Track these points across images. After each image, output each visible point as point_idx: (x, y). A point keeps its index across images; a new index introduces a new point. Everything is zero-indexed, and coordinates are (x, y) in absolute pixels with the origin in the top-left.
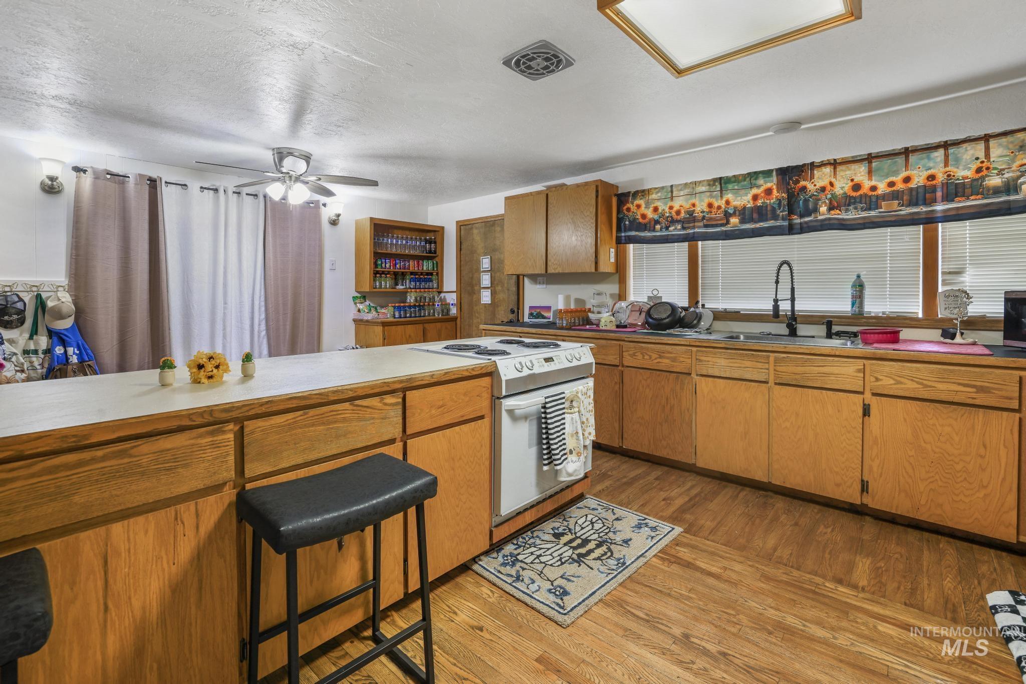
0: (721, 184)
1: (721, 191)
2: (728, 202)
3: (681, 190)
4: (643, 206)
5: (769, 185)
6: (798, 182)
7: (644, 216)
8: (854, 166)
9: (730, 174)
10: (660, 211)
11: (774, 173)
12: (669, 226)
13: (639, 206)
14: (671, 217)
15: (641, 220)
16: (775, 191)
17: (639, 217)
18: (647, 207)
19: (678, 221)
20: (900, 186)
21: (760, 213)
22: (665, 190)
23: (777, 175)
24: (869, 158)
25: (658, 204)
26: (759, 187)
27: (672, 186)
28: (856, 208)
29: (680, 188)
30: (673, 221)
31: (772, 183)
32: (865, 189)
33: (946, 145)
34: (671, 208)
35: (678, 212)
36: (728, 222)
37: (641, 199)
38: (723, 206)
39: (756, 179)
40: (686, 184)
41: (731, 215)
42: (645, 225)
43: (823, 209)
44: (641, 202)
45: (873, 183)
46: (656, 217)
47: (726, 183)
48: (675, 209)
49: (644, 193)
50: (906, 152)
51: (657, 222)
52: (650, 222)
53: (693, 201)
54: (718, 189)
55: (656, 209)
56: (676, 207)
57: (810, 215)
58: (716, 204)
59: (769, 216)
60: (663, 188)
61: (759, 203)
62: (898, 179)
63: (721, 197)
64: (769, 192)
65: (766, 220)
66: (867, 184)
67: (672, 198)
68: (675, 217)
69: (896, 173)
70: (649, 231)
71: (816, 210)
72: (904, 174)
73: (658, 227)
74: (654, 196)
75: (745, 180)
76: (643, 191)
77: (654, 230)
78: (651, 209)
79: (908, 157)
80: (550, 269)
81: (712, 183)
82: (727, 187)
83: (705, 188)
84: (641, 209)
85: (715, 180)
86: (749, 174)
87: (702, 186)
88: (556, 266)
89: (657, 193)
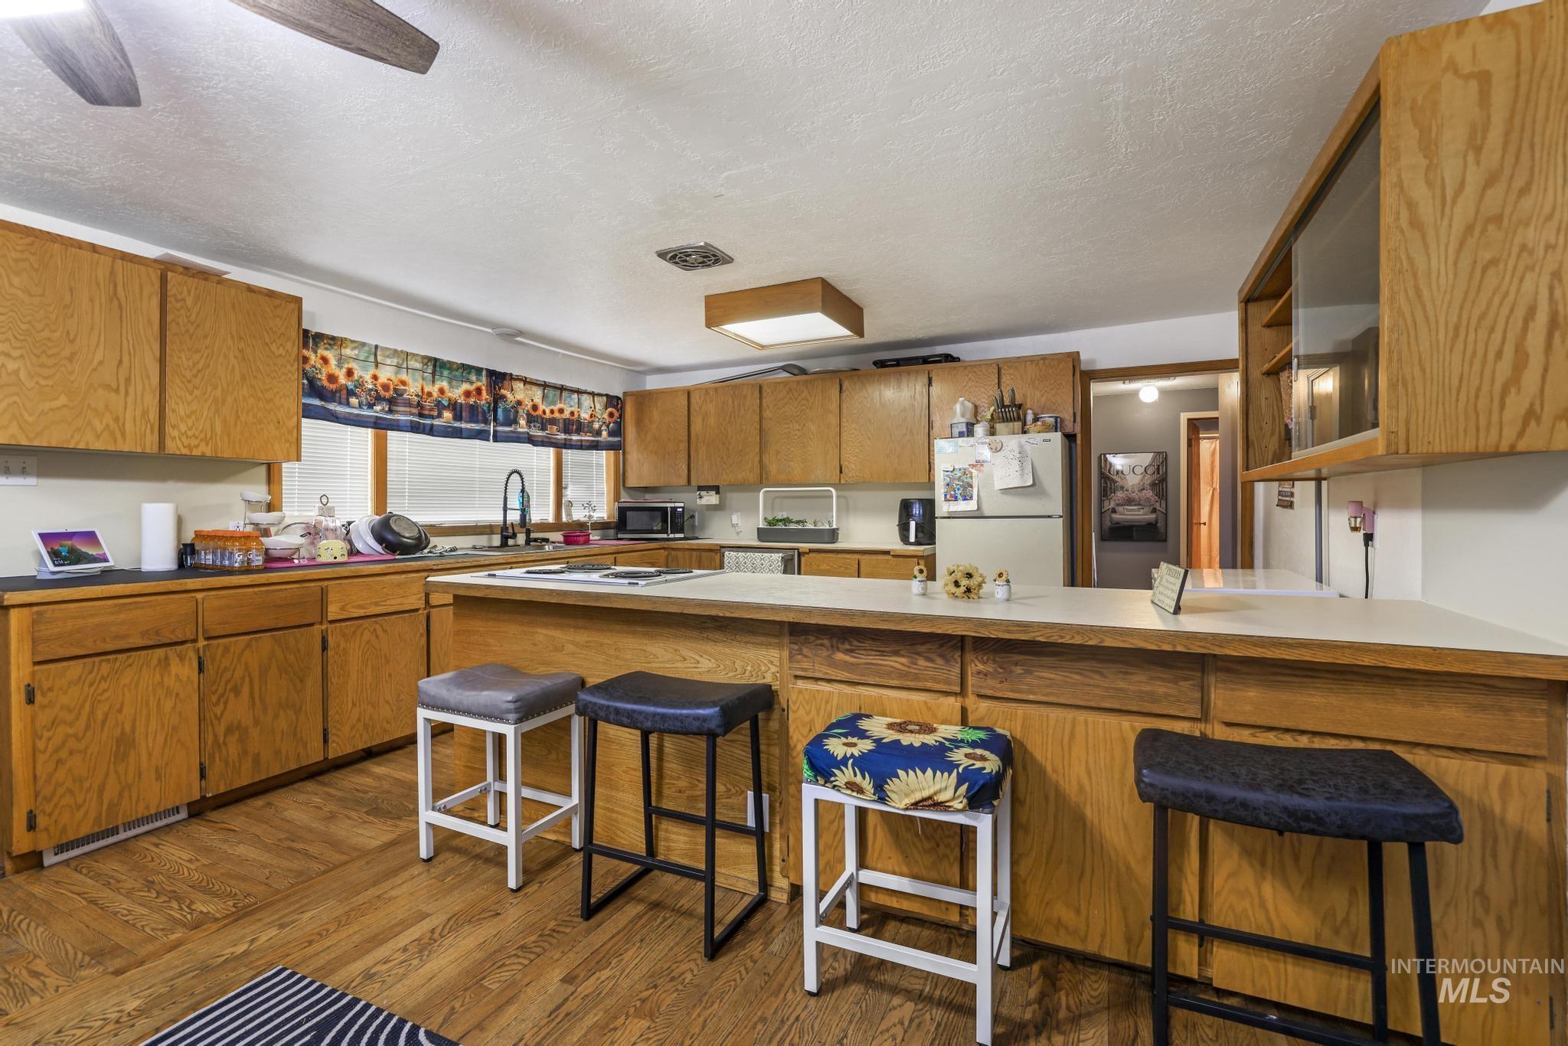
0: (435, 366)
1: (434, 374)
2: (442, 391)
3: (388, 357)
4: (333, 362)
5: (479, 384)
6: (500, 389)
7: (332, 378)
8: (534, 388)
9: (445, 357)
10: (356, 377)
11: (484, 373)
12: (374, 405)
13: (325, 360)
14: (376, 391)
15: (325, 383)
16: (484, 393)
17: (324, 377)
18: (339, 366)
19: (384, 399)
20: (557, 415)
21: (474, 414)
22: (366, 348)
23: (487, 376)
24: (545, 386)
25: (353, 365)
26: (472, 383)
27: (376, 347)
28: (535, 426)
29: (387, 353)
30: (379, 399)
31: (483, 382)
32: (540, 412)
33: (579, 392)
34: (375, 378)
35: (386, 387)
36: (440, 416)
37: (326, 349)
38: (435, 394)
39: (469, 373)
40: (396, 351)
41: (445, 408)
42: (334, 393)
43: (523, 422)
44: (330, 355)
45: (544, 407)
46: (351, 385)
47: (441, 367)
48: (380, 381)
49: (334, 341)
50: (562, 389)
51: (351, 393)
52: (339, 390)
53: (404, 376)
54: (430, 371)
55: (350, 373)
56: (383, 378)
57: (510, 425)
58: (426, 390)
59: (480, 418)
60: (363, 344)
61: (472, 401)
62: (556, 408)
63: (433, 382)
64: (479, 391)
65: (477, 422)
66: (542, 407)
67: (377, 364)
68: (382, 393)
69: (554, 404)
70: (340, 403)
71: (515, 422)
72: (559, 406)
73: (354, 401)
74: (347, 352)
75: (457, 370)
76: (333, 338)
77: (348, 404)
78: (344, 370)
79: (561, 392)
80: (172, 447)
81: (426, 361)
82: (442, 373)
83: (418, 365)
84: (330, 365)
85: (430, 359)
86: (463, 365)
87: (416, 361)
88: (194, 442)
89: (354, 349)
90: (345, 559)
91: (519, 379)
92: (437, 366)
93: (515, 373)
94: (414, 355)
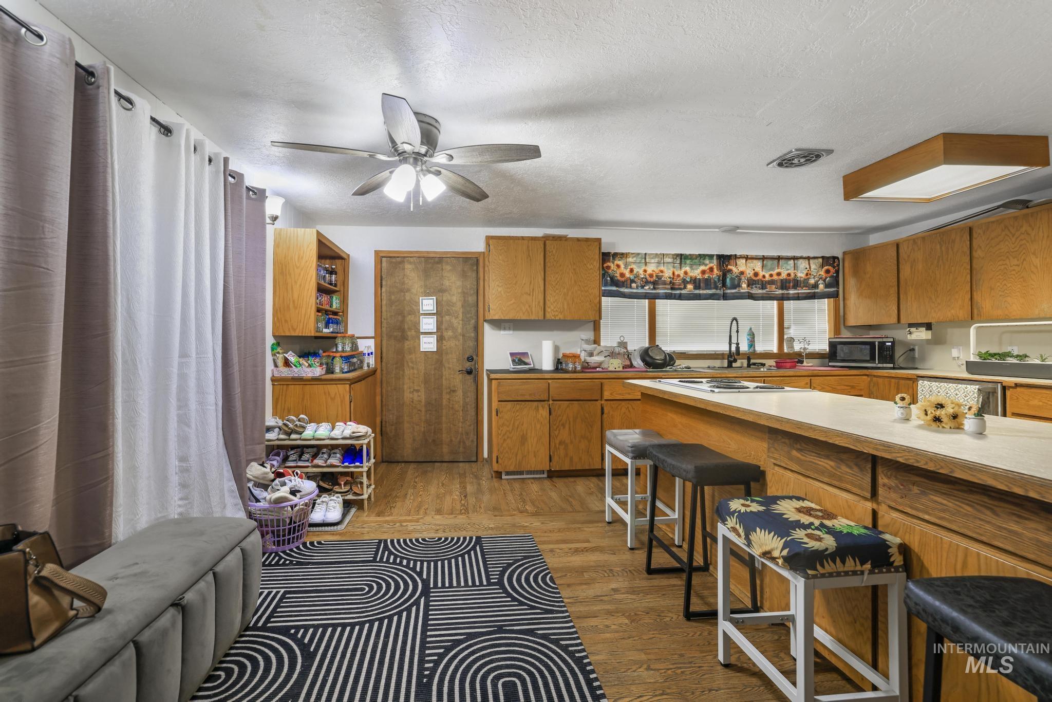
0: (681, 259)
1: (681, 263)
2: (686, 273)
3: (652, 258)
4: (622, 266)
5: (711, 265)
6: (727, 266)
7: (622, 275)
8: (755, 261)
9: (688, 253)
10: (635, 272)
11: (715, 257)
12: (645, 286)
13: (618, 266)
14: (646, 278)
15: (619, 278)
16: (715, 270)
17: (618, 275)
18: (626, 268)
19: (650, 282)
20: (775, 277)
21: (708, 283)
22: (640, 256)
23: (717, 259)
24: (763, 258)
25: (633, 266)
26: (706, 265)
27: (646, 254)
28: (756, 287)
29: (652, 256)
30: (647, 282)
31: (714, 263)
32: (760, 277)
33: (795, 258)
34: (645, 271)
35: (651, 276)
36: (685, 288)
37: (619, 260)
38: (682, 276)
39: (704, 259)
40: (657, 254)
41: (688, 283)
42: (623, 282)
43: (744, 285)
44: (621, 263)
45: (764, 273)
46: (632, 277)
47: (685, 259)
48: (648, 272)
49: (623, 255)
50: (779, 258)
51: (632, 281)
52: (626, 281)
53: (662, 268)
54: (678, 262)
55: (632, 271)
56: (649, 271)
57: (735, 288)
58: (676, 273)
59: (712, 286)
60: (638, 254)
61: (706, 276)
62: (774, 273)
63: (681, 268)
64: (711, 269)
65: (710, 289)
66: (761, 273)
67: (646, 263)
68: (649, 279)
69: (773, 269)
70: (627, 287)
71: (739, 286)
72: (777, 271)
73: (634, 285)
74: (630, 260)
75: (696, 259)
76: (622, 254)
77: (631, 287)
78: (628, 270)
79: (779, 261)
80: (549, 316)
81: (675, 257)
82: (685, 262)
83: (670, 260)
84: (620, 269)
85: (677, 255)
86: (700, 255)
87: (669, 258)
88: (557, 313)
89: (633, 257)
90: (621, 369)
91: (741, 257)
92: (682, 258)
93: (738, 254)
94: (667, 255)
